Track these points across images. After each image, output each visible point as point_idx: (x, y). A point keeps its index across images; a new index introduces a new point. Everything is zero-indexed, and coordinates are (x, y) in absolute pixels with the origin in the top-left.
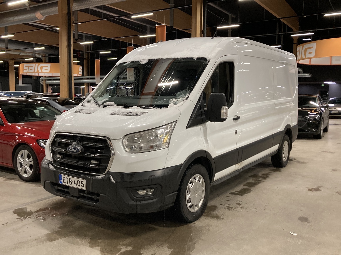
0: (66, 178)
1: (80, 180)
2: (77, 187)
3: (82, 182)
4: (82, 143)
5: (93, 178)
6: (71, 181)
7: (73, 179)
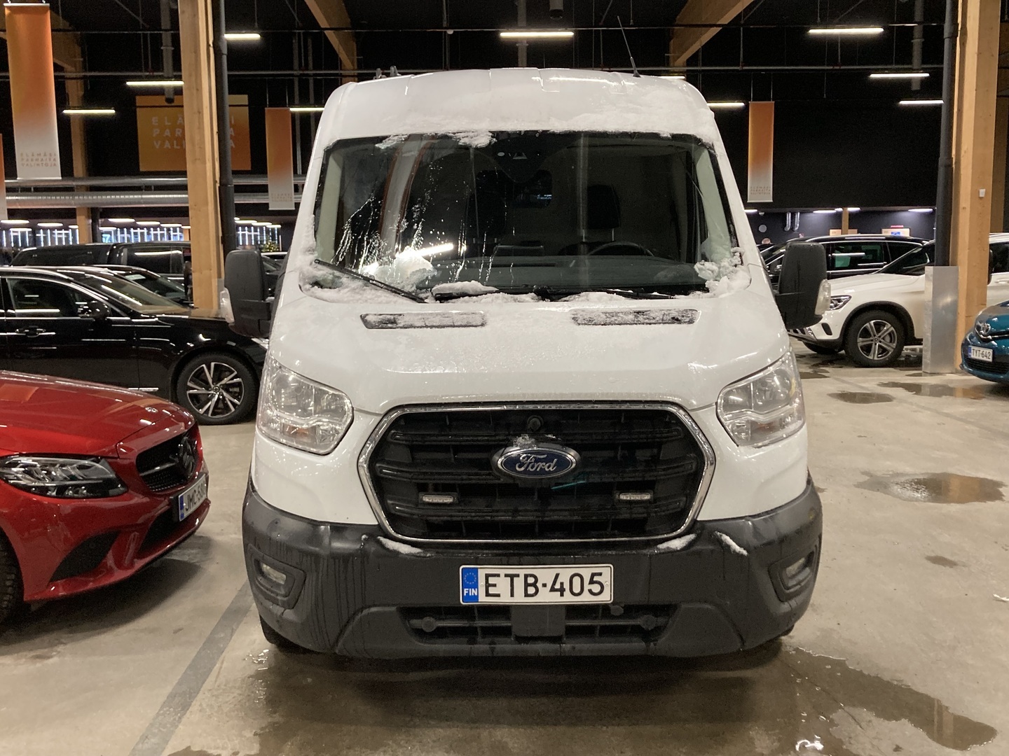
0: (506, 576)
1: (586, 571)
2: (568, 599)
3: (596, 578)
4: (564, 434)
5: (647, 551)
6: (534, 585)
7: (545, 574)
